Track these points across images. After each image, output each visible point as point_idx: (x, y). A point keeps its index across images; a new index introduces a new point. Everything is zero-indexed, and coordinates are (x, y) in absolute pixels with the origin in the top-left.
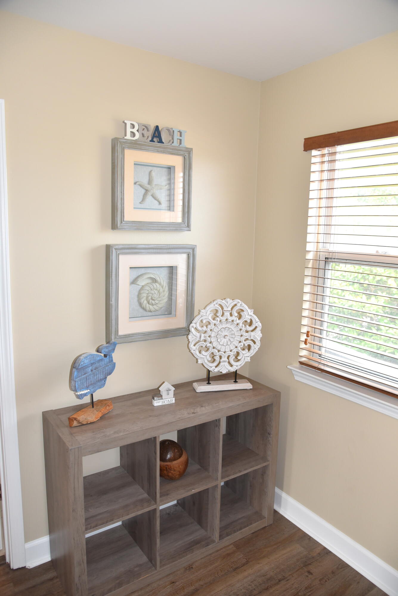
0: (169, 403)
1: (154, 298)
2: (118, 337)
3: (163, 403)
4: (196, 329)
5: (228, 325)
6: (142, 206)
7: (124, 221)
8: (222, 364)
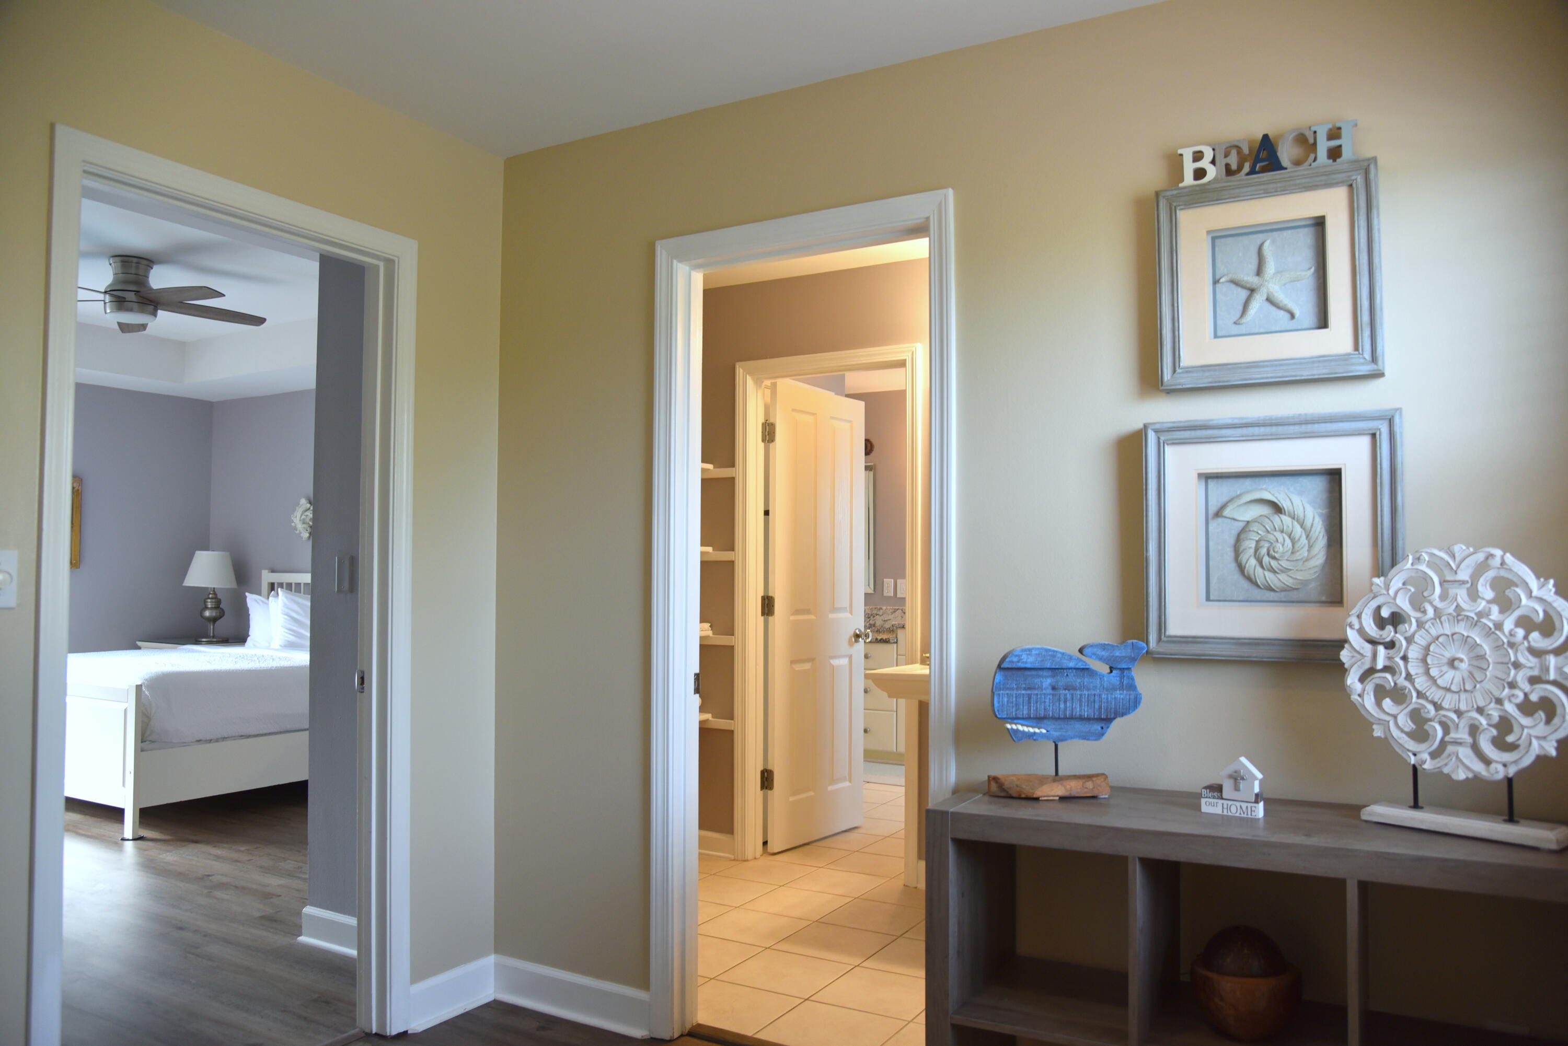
0: (1243, 815)
1: (1273, 554)
2: (1165, 639)
3: (1225, 811)
4: (1361, 632)
5: (1461, 629)
6: (1242, 329)
7: (1179, 366)
8: (1450, 749)
